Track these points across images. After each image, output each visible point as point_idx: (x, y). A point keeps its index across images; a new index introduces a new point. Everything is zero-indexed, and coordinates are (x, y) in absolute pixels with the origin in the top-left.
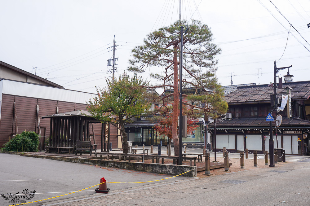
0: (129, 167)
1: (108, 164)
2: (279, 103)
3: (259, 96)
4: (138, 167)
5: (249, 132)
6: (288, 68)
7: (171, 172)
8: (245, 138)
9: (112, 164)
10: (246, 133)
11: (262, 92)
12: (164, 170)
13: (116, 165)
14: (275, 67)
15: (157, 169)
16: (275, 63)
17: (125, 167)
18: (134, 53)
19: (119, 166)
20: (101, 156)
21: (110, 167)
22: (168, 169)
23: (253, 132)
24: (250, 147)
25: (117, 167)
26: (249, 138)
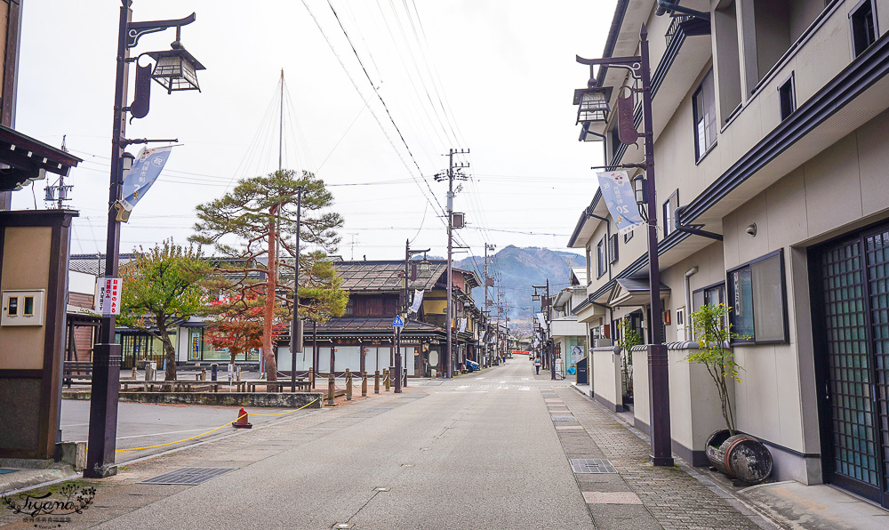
0: (207, 400)
1: (163, 399)
2: (410, 301)
3: (356, 281)
4: (226, 400)
5: (340, 342)
6: (425, 251)
7: (285, 403)
8: (333, 352)
9: (173, 398)
10: (335, 343)
11: (360, 275)
12: (273, 401)
13: (181, 399)
14: (407, 249)
15: (261, 400)
16: (407, 243)
17: (200, 402)
18: (201, 212)
19: (188, 400)
20: (126, 386)
21: (170, 402)
22: (280, 400)
23: (348, 342)
24: (340, 367)
25: (184, 402)
26: (341, 351)
